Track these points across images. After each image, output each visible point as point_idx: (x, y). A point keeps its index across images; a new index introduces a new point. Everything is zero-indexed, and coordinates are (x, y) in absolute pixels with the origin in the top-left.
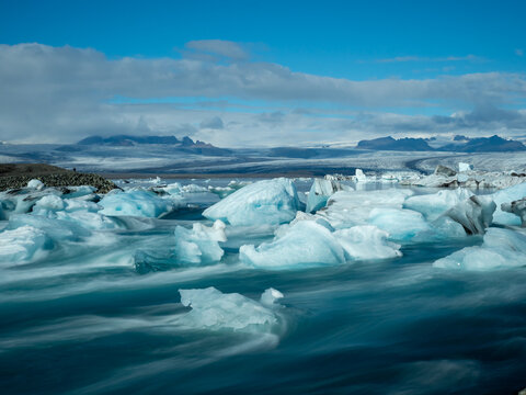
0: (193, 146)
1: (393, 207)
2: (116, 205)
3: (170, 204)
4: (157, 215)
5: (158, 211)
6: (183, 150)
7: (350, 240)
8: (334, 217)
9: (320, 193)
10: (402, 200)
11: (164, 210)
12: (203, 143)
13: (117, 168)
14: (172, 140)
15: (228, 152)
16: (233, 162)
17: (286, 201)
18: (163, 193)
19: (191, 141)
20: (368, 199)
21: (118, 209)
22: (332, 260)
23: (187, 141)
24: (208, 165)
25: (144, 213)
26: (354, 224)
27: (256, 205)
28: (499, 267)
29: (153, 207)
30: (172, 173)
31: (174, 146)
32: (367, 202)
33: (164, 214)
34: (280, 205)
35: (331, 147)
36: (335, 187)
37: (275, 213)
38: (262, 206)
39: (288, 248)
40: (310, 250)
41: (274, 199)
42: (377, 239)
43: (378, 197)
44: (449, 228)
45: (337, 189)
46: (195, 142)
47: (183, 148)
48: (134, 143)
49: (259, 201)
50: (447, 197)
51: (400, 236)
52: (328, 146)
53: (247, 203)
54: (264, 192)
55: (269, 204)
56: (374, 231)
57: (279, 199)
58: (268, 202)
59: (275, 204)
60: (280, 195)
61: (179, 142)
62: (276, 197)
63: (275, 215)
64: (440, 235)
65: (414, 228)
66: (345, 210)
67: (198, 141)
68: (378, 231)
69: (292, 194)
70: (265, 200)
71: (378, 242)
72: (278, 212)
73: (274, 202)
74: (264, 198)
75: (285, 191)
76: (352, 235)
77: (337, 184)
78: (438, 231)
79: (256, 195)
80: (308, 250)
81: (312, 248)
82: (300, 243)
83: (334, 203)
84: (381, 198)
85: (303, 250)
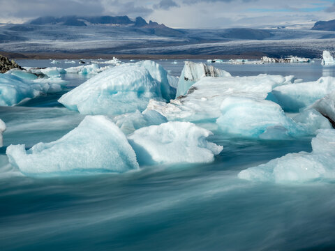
0: (146, 27)
5: (20, 96)
6: (135, 30)
7: (157, 140)
9: (190, 78)
12: (156, 23)
14: (124, 20)
15: (181, 33)
17: (148, 87)
18: (42, 75)
19: (144, 21)
20: (232, 87)
23: (140, 21)
24: (162, 46)
27: (111, 92)
28: (315, 180)
30: (124, 53)
31: (126, 26)
32: (230, 90)
34: (140, 92)
35: (287, 28)
36: (209, 71)
37: (134, 101)
38: (119, 93)
39: (62, 150)
40: (90, 153)
41: (133, 85)
42: (192, 138)
43: (243, 84)
44: (312, 124)
45: (210, 74)
46: (148, 22)
47: (135, 28)
48: (87, 23)
49: (115, 87)
50: (329, 84)
51: (251, 132)
52: (283, 27)
53: (100, 89)
54: (122, 77)
55: (127, 91)
56: (189, 128)
57: (140, 85)
58: (125, 88)
59: (134, 91)
60: (141, 81)
61: (132, 22)
62: (136, 82)
63: (133, 104)
64: (299, 131)
65: (267, 122)
66: (204, 99)
67: (150, 21)
68: (195, 129)
69: (159, 79)
70: (123, 86)
71: (193, 142)
72: (137, 99)
73: (133, 89)
74: (120, 84)
75: (149, 76)
76: (161, 134)
77: (211, 68)
78: (298, 126)
79: (112, 80)
80: (87, 153)
81: (94, 150)
82: (80, 143)
83: (195, 91)
84: (246, 86)
85: (82, 152)
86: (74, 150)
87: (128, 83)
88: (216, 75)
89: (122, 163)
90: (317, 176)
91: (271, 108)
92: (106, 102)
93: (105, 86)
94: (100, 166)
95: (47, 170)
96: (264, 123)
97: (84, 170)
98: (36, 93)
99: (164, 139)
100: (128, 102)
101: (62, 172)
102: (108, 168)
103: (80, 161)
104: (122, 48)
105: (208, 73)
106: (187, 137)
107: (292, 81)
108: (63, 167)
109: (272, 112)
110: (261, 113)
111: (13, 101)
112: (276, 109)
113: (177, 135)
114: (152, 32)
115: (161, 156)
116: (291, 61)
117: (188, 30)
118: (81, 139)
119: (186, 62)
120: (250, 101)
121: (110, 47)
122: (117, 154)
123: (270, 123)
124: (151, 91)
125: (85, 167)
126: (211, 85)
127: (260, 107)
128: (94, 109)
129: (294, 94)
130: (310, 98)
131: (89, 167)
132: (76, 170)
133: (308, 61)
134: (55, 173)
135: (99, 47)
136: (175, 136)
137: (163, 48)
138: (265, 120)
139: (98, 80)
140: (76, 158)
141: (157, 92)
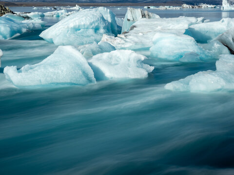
1: (177, 33)
3: (24, 27)
4: (12, 35)
5: (13, 32)
7: (109, 63)
8: (131, 39)
9: (132, 19)
10: (186, 27)
11: (19, 31)
17: (102, 26)
18: (28, 18)
20: (160, 26)
27: (76, 29)
28: (219, 90)
32: (159, 28)
33: (18, 34)
34: (96, 29)
36: (144, 14)
37: (92, 35)
38: (82, 30)
39: (43, 70)
40: (62, 71)
41: (91, 24)
42: (132, 61)
43: (168, 23)
44: (216, 51)
45: (145, 16)
49: (79, 26)
50: (228, 23)
53: (68, 27)
54: (84, 19)
55: (87, 28)
57: (96, 24)
58: (86, 27)
59: (92, 28)
60: (97, 21)
62: (93, 22)
63: (91, 37)
64: (207, 56)
65: (185, 50)
66: (141, 34)
68: (135, 55)
69: (110, 20)
70: (84, 25)
71: (133, 64)
72: (94, 34)
73: (91, 27)
74: (82, 23)
75: (103, 18)
76: (111, 58)
77: (146, 13)
78: (206, 53)
79: (77, 21)
80: (60, 72)
81: (65, 70)
82: (55, 65)
83: (135, 28)
84: (170, 24)
85: (56, 71)
86: (51, 70)
87: (88, 23)
88: (149, 17)
89: (84, 79)
90: (219, 87)
91: (187, 40)
92: (73, 36)
93: (72, 25)
94: (69, 81)
95: (32, 84)
96: (182, 51)
97: (57, 84)
98: (24, 30)
99: (113, 62)
100: (88, 36)
102: (74, 82)
103: (55, 77)
105: (144, 16)
106: (129, 60)
107: (203, 21)
108: (44, 82)
110: (181, 44)
111: (8, 36)
112: (191, 40)
113: (122, 59)
115: (111, 74)
116: (203, 7)
118: (56, 62)
119: (129, 8)
120: (173, 35)
122: (81, 72)
124: (104, 28)
125: (58, 81)
126: (146, 24)
127: (180, 40)
128: (65, 41)
129: (204, 30)
130: (215, 33)
131: (61, 81)
133: (215, 7)
136: (120, 59)
138: (183, 49)
139: (67, 21)
140: (52, 75)
141: (108, 29)
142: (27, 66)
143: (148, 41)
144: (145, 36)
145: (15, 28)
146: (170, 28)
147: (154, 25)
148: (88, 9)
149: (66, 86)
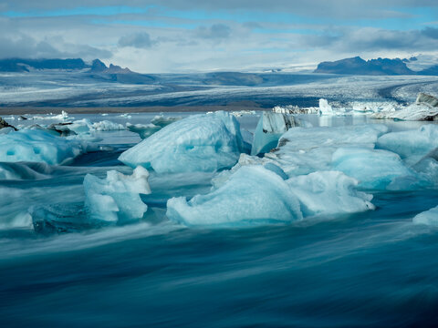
0: (105, 72)
1: (363, 146)
2: (8, 149)
3: (76, 146)
4: (60, 160)
5: (62, 155)
6: (92, 76)
7: (309, 190)
8: (287, 160)
9: (270, 130)
10: (374, 138)
11: (69, 153)
12: (118, 67)
13: (8, 101)
14: (77, 63)
15: (150, 78)
16: (157, 91)
17: (226, 141)
18: (66, 132)
19: (103, 64)
20: (331, 138)
21: (10, 153)
22: (286, 215)
23: (97, 65)
24: (125, 96)
25: (43, 158)
26: (313, 169)
27: (188, 146)
29: (55, 150)
30: (79, 106)
31: (81, 72)
32: (329, 141)
33: (69, 159)
34: (218, 146)
35: (283, 70)
37: (212, 156)
38: (196, 148)
39: (228, 201)
40: (257, 202)
41: (210, 138)
42: (342, 187)
43: (344, 134)
46: (108, 66)
47: (92, 73)
48: (29, 68)
49: (191, 142)
50: (432, 133)
51: (372, 184)
52: (279, 70)
53: (175, 144)
54: (198, 129)
55: (204, 145)
56: (338, 177)
57: (218, 138)
58: (202, 142)
59: (212, 145)
60: (218, 133)
61: (88, 66)
62: (213, 135)
63: (212, 159)
64: (423, 182)
65: (389, 173)
66: (302, 152)
67: (111, 65)
68: (344, 178)
69: (233, 131)
70: (200, 140)
71: (344, 191)
72: (215, 155)
73: (210, 143)
74: (197, 137)
75: (225, 128)
76: (310, 183)
78: (420, 177)
79: (188, 134)
80: (254, 203)
81: (260, 200)
82: (244, 194)
83: (288, 143)
84: (347, 136)
85: (248, 203)
87: (205, 136)
89: (288, 213)
91: (389, 157)
92: (183, 158)
93: (180, 140)
94: (267, 216)
96: (385, 174)
97: (251, 221)
98: (76, 152)
99: (315, 189)
100: (206, 158)
101: (231, 223)
102: (275, 218)
103: (247, 211)
104: (76, 99)
105: (288, 124)
106: (337, 186)
108: (232, 219)
109: (392, 162)
110: (380, 164)
112: (395, 158)
113: (327, 185)
114: (114, 78)
116: (309, 112)
117: (160, 75)
118: (244, 190)
119: (264, 112)
121: (61, 98)
122: (282, 204)
123: (391, 173)
124: (229, 145)
125: (252, 217)
126: (304, 136)
127: (377, 158)
128: (172, 166)
129: (394, 144)
131: (257, 217)
132: (244, 220)
134: (225, 224)
135: (46, 98)
136: (324, 185)
137: (128, 98)
138: (386, 171)
139: (169, 134)
140: (243, 209)
141: (234, 146)
142: (198, 196)
143: (317, 162)
144: (311, 154)
145: (64, 149)
146: (348, 141)
147: (319, 136)
148: (200, 115)
149: (264, 223)
